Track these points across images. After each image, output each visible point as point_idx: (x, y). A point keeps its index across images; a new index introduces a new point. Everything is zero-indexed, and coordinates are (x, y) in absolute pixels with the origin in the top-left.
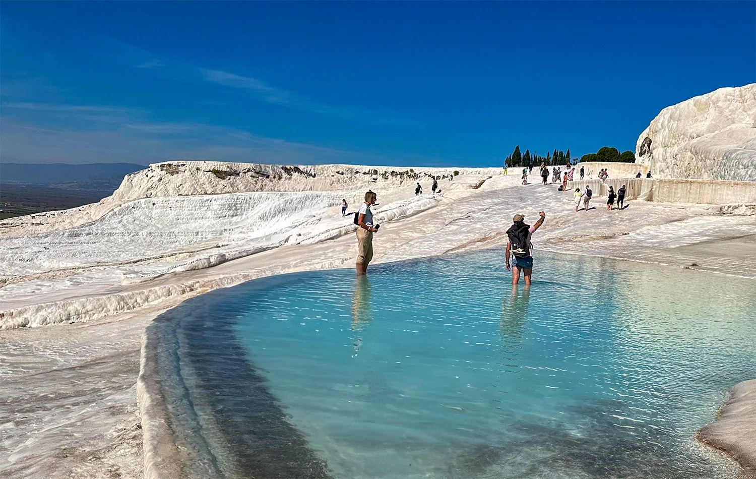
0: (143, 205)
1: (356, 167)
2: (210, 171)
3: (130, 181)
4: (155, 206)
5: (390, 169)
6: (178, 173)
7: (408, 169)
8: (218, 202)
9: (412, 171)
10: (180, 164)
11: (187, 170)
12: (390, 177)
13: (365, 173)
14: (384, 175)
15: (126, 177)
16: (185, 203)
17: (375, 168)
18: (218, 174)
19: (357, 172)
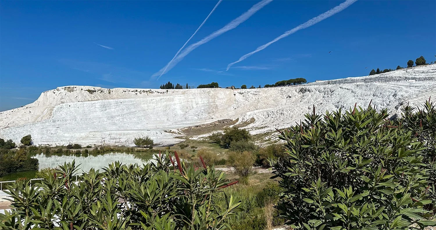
0: (64, 107)
1: (129, 89)
2: (87, 90)
3: (45, 95)
4: (70, 107)
5: (142, 90)
6: (73, 91)
7: (149, 89)
8: (99, 104)
9: (151, 90)
10: (74, 87)
11: (78, 90)
12: (142, 93)
13: (132, 91)
14: (140, 92)
15: (42, 94)
16: (85, 105)
17: (136, 89)
18: (90, 91)
19: (129, 91)
